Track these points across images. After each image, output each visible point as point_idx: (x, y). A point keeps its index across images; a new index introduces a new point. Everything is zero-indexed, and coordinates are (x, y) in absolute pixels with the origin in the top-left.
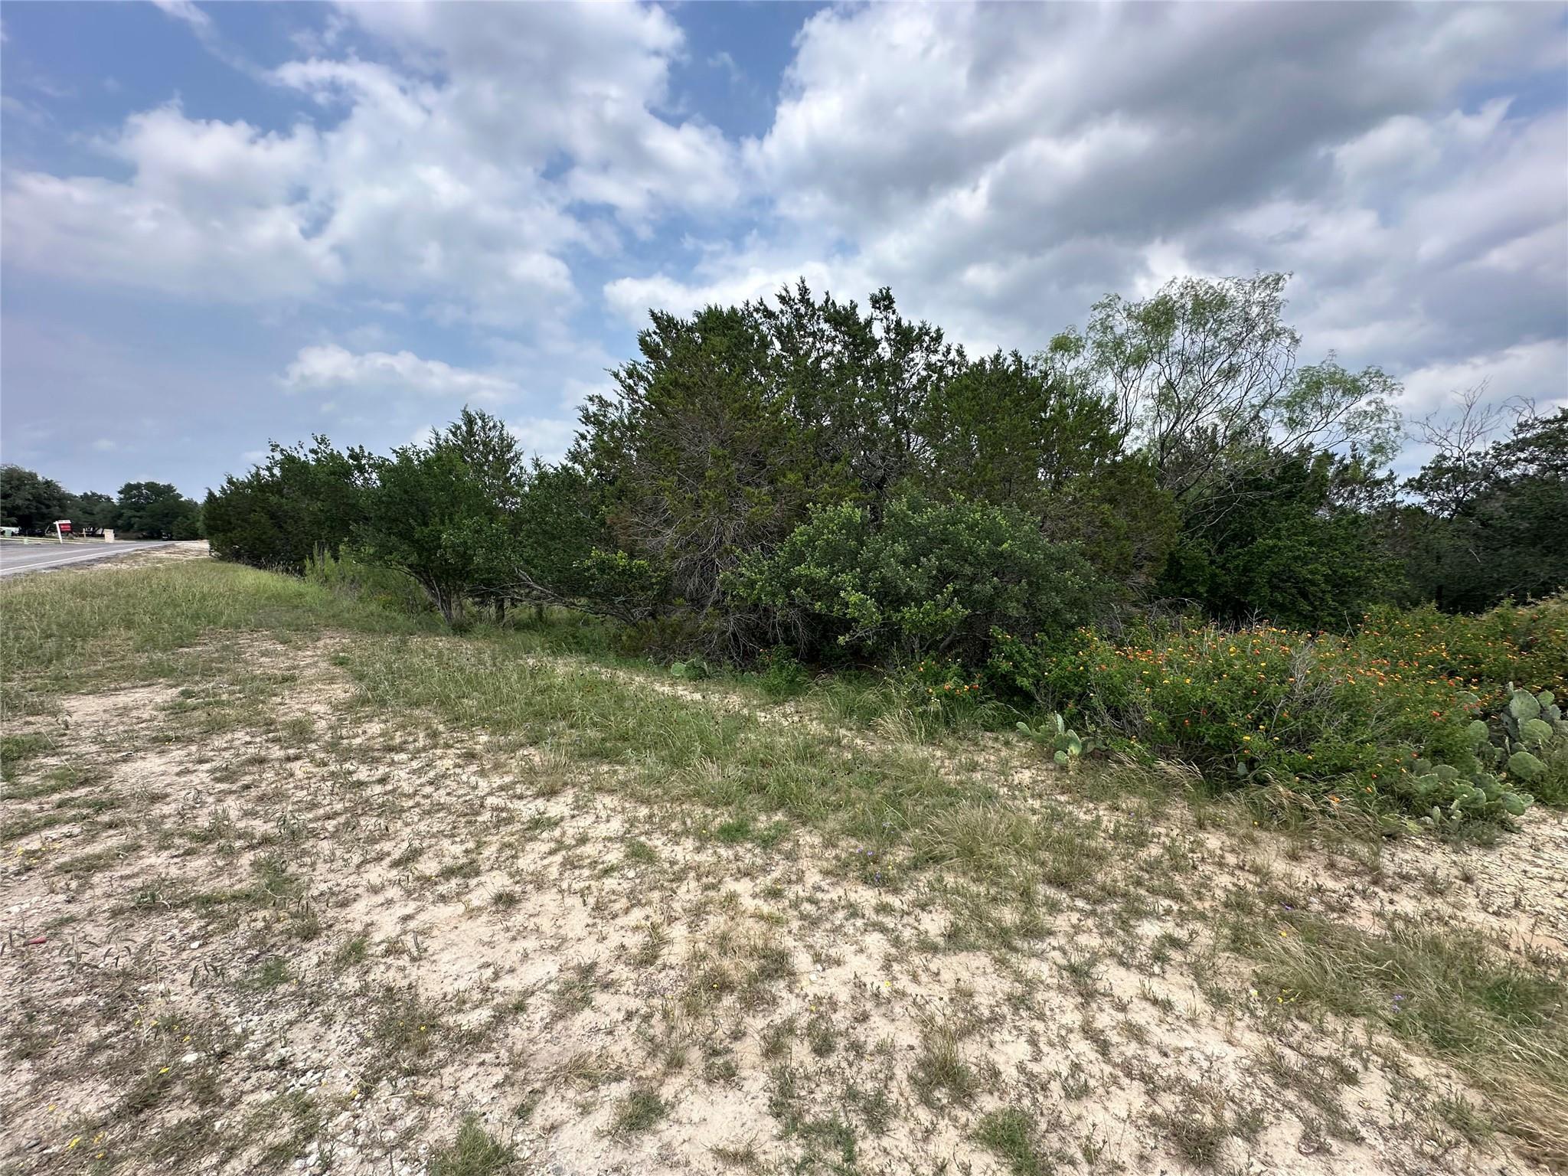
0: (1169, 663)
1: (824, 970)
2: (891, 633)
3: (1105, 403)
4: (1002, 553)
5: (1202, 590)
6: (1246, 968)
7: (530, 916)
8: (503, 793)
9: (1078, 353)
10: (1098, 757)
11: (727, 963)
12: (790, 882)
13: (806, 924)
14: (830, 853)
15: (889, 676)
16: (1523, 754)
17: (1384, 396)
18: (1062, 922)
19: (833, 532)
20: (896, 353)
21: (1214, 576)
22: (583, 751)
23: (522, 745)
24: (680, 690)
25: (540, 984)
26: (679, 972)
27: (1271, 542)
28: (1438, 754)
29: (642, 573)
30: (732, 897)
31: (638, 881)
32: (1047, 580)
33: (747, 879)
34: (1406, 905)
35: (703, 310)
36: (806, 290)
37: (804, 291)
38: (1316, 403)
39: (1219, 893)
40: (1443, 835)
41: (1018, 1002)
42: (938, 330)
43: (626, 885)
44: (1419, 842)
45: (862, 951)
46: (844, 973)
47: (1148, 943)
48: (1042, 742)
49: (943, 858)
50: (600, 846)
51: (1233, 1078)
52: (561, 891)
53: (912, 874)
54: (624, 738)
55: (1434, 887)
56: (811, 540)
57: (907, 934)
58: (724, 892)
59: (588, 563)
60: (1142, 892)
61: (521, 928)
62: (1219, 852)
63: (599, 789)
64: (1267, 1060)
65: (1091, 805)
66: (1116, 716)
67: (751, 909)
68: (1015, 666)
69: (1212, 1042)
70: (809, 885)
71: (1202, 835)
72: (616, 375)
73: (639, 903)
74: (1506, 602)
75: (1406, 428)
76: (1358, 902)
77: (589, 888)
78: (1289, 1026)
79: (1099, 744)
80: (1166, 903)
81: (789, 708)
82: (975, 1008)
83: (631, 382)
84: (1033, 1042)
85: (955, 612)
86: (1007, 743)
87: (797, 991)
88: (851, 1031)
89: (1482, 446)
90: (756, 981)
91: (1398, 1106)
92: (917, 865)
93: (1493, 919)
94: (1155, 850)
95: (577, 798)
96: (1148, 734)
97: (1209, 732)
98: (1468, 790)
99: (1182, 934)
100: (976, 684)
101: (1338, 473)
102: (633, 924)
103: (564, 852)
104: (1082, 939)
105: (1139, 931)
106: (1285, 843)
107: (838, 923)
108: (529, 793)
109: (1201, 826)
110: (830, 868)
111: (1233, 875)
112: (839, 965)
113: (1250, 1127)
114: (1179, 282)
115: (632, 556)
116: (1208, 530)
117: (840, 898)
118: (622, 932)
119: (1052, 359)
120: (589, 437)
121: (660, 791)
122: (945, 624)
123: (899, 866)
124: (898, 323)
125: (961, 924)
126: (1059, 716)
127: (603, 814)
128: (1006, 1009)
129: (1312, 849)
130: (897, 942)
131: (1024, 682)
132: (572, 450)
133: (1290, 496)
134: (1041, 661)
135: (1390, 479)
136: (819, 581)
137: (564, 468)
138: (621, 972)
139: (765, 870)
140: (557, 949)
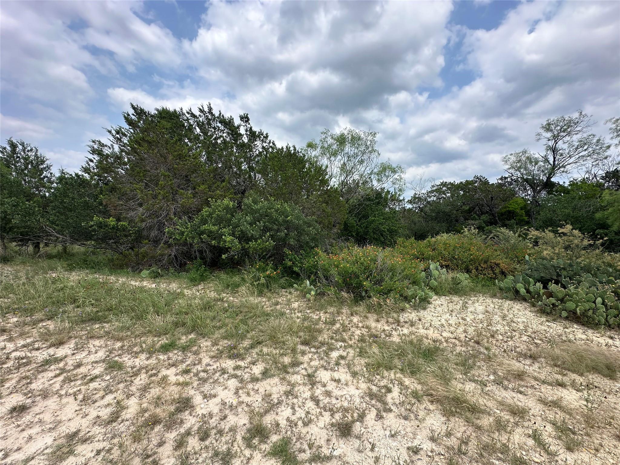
0: (343, 259)
1: (208, 401)
2: (245, 253)
3: (324, 168)
4: (288, 221)
5: (354, 234)
6: (363, 361)
7: (37, 414)
8: (25, 349)
9: (316, 149)
10: (321, 294)
11: (158, 410)
12: (195, 365)
13: (201, 382)
14: (216, 348)
15: (245, 270)
16: (433, 281)
17: (401, 174)
18: (306, 358)
19: (220, 211)
20: (250, 140)
21: (357, 229)
22: (84, 319)
23: (42, 320)
24: (145, 283)
25: (39, 451)
26: (131, 422)
27: (373, 218)
28: (414, 283)
29: (124, 229)
30: (165, 378)
31: (111, 380)
32: (304, 230)
33: (173, 368)
34: (406, 331)
35: (160, 108)
36: (211, 108)
37: (210, 109)
38: (385, 175)
39: (356, 337)
40: (416, 308)
41: (288, 394)
42: (267, 134)
43: (104, 384)
44: (409, 311)
45: (226, 388)
46: (217, 400)
47: (334, 359)
48: (302, 291)
49: (262, 342)
50: (90, 367)
51: (358, 400)
52: (61, 396)
53: (250, 350)
54: (110, 310)
55: (412, 324)
56: (211, 214)
57: (246, 376)
58: (160, 376)
59: (92, 223)
60: (333, 341)
61: (29, 423)
62: (357, 323)
63: (92, 337)
64: (367, 392)
65: (318, 313)
66: (327, 279)
67: (174, 381)
68: (293, 263)
69: (352, 390)
70: (204, 364)
71: (352, 318)
72: (110, 132)
73: (111, 392)
74: (430, 237)
75: (407, 185)
76: (394, 332)
77: (80, 390)
78: (374, 378)
79: (321, 290)
80: (340, 344)
81: (200, 287)
82: (272, 400)
83: (118, 136)
84: (293, 408)
85: (270, 243)
86: (290, 293)
87: (194, 414)
88: (218, 425)
89: (424, 191)
90: (173, 415)
91: (401, 396)
92: (252, 347)
93: (425, 331)
94: (338, 325)
95: (77, 344)
96: (337, 284)
97: (354, 282)
98: (420, 293)
99: (344, 354)
100: (279, 271)
101: (391, 197)
102: (106, 403)
103: (65, 374)
104: (313, 363)
105: (331, 356)
106: (375, 317)
107: (216, 378)
108: (44, 346)
109: (352, 315)
110: (214, 354)
111: (361, 330)
112: (215, 397)
113: (362, 417)
114: (347, 129)
115: (119, 220)
116: (356, 214)
117: (217, 367)
118: (99, 409)
119: (307, 150)
120: (95, 161)
121: (129, 333)
122: (266, 248)
123: (245, 348)
124: (251, 128)
125: (268, 367)
126: (308, 281)
127: (93, 350)
128: (283, 398)
129: (383, 317)
130: (242, 381)
131: (296, 269)
132: (84, 166)
133: (378, 203)
134: (302, 261)
135: (404, 200)
136: (214, 232)
137: (77, 175)
138: (97, 430)
139: (182, 362)
140: (54, 429)
